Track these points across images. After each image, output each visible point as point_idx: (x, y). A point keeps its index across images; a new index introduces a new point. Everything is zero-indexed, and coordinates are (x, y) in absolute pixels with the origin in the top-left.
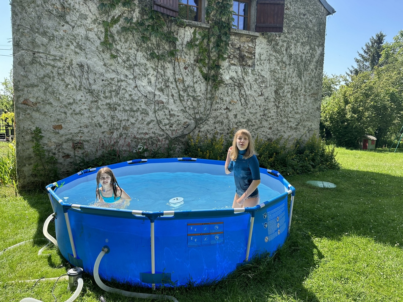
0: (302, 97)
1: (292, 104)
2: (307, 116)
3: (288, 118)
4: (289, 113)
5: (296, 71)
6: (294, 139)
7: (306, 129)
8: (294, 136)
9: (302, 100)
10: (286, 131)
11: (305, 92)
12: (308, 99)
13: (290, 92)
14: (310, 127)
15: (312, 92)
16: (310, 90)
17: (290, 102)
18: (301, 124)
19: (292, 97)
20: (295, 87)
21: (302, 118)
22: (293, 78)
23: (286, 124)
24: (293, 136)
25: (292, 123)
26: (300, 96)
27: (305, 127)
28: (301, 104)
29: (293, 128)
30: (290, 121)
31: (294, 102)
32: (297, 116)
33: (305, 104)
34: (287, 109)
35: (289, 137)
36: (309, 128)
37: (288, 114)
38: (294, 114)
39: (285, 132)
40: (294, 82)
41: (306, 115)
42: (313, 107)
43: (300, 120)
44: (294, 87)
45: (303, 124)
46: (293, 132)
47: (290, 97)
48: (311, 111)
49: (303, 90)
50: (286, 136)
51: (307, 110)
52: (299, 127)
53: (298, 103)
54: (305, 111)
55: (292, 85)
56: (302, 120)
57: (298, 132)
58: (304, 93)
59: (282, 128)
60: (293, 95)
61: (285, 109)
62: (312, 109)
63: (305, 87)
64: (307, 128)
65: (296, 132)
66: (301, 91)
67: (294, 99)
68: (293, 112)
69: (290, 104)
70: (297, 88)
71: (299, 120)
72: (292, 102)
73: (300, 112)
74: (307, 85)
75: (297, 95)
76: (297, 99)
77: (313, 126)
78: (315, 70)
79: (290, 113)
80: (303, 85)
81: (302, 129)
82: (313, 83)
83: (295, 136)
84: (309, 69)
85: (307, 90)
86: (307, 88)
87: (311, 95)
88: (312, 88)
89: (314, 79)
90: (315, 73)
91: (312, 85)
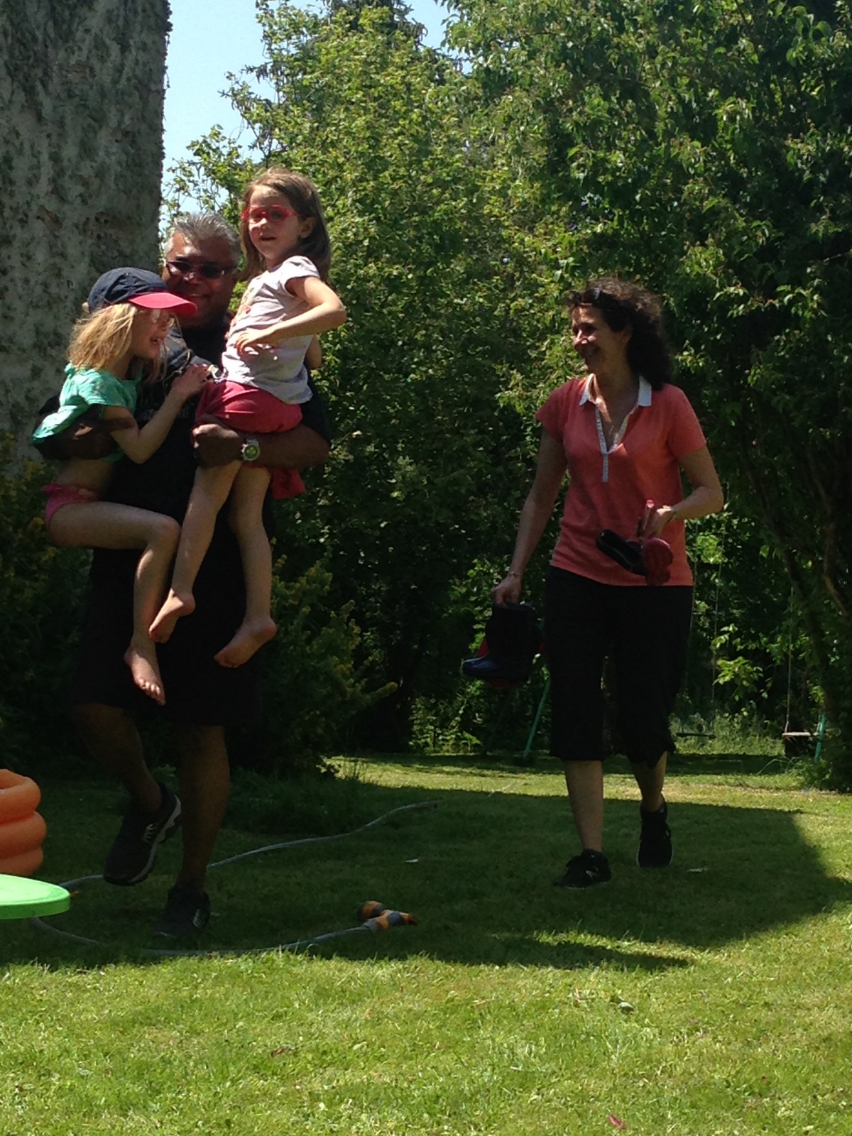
0: (38, 228)
9: (40, 256)
11: (58, 192)
12: (73, 251)
15: (102, 203)
16: (86, 184)
26: (23, 222)
28: (35, 280)
49: (44, 180)
58: (52, 205)
63: (55, 158)
66: (30, 183)
71: (21, 399)
74: (70, 151)
78: (115, 49)
84: (79, 34)
85: (67, 182)
86: (69, 173)
87: (91, 226)
88: (101, 173)
89: (113, 110)
90: (120, 70)
91: (102, 153)
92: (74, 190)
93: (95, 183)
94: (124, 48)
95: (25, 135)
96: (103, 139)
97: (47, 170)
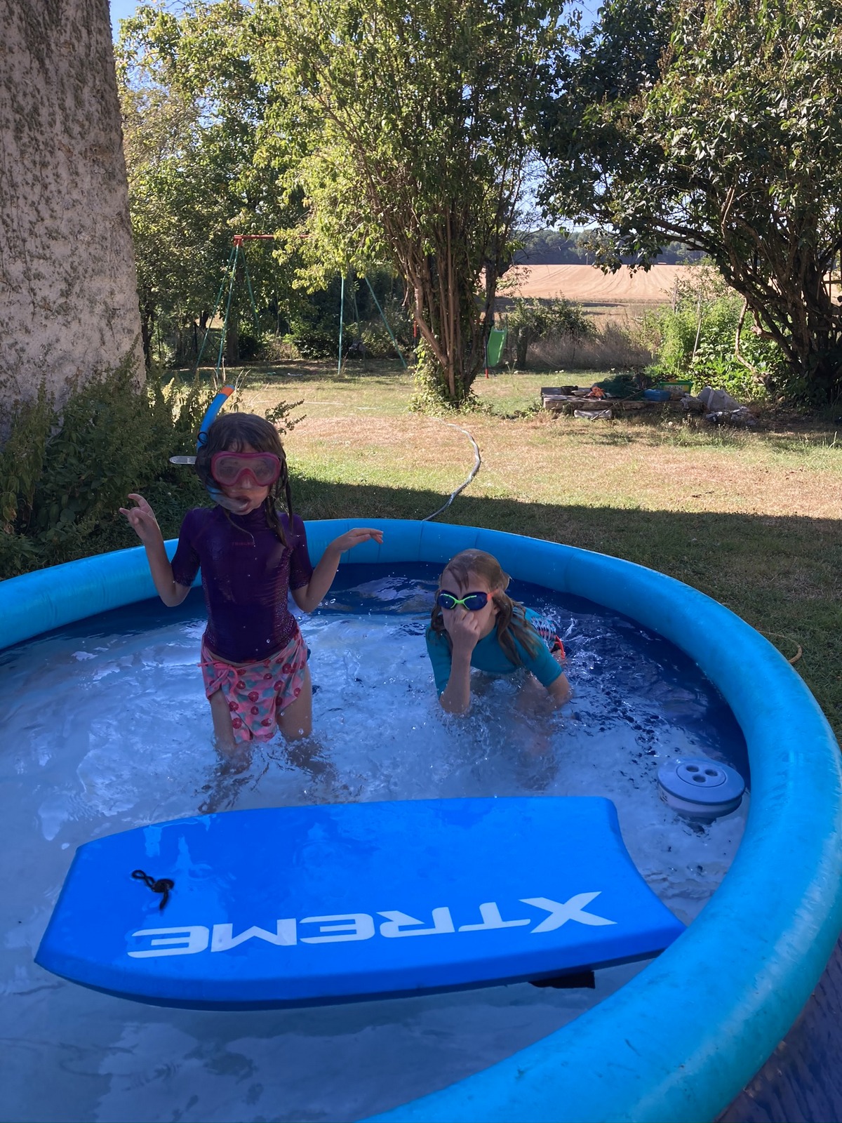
0: (61, 155)
1: (27, 189)
2: (91, 250)
3: (28, 258)
4: (26, 235)
5: (15, 18)
6: (65, 358)
7: (99, 309)
8: (64, 345)
9: (63, 172)
10: (30, 327)
11: (67, 131)
12: (81, 170)
13: (12, 125)
14: (108, 300)
15: (91, 137)
16: (82, 126)
17: (18, 179)
18: (77, 289)
19: (22, 153)
20: (27, 104)
21: (76, 259)
22: (11, 51)
23: (25, 291)
24: (58, 346)
25: (47, 283)
26: (52, 153)
27: (92, 302)
28: (64, 191)
29: (55, 307)
30: (38, 276)
31: (36, 178)
32: (59, 249)
33: (76, 195)
34: (13, 212)
35: (48, 348)
36: (105, 303)
37: (24, 241)
38: (45, 239)
39: (27, 331)
40: (17, 76)
41: (89, 243)
42: (107, 210)
43: (74, 269)
44: (22, 103)
45: (85, 288)
46: (54, 327)
47: (16, 154)
48: (100, 228)
49: (58, 123)
50: (34, 347)
51: (88, 222)
52: (73, 300)
53: (53, 187)
54: (82, 226)
55: (13, 89)
56: (80, 269)
57: (75, 326)
58: (65, 140)
59: (12, 309)
60: (24, 145)
61: (7, 211)
62: (105, 218)
63: (63, 108)
64: (103, 307)
65: (67, 324)
66: (51, 126)
67: (34, 163)
68: (40, 229)
69: (22, 190)
70: (36, 110)
71: (68, 269)
72: (29, 177)
73: (64, 229)
74: (70, 102)
75: (42, 147)
76: (44, 165)
77: (119, 298)
78: (84, 32)
79: (31, 233)
80: (56, 102)
81: (87, 310)
82: (86, 90)
83: (64, 347)
84: (63, 22)
85: (70, 124)
86: (71, 118)
87: (89, 154)
88: (89, 118)
89: (89, 75)
90: (88, 47)
91: (87, 104)
92: (76, 129)
93: (87, 123)
94: (89, 32)
95: (42, 92)
96: (86, 93)
97: (59, 117)
